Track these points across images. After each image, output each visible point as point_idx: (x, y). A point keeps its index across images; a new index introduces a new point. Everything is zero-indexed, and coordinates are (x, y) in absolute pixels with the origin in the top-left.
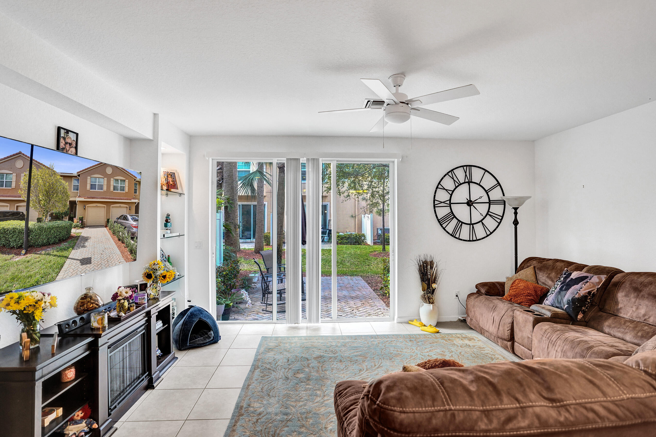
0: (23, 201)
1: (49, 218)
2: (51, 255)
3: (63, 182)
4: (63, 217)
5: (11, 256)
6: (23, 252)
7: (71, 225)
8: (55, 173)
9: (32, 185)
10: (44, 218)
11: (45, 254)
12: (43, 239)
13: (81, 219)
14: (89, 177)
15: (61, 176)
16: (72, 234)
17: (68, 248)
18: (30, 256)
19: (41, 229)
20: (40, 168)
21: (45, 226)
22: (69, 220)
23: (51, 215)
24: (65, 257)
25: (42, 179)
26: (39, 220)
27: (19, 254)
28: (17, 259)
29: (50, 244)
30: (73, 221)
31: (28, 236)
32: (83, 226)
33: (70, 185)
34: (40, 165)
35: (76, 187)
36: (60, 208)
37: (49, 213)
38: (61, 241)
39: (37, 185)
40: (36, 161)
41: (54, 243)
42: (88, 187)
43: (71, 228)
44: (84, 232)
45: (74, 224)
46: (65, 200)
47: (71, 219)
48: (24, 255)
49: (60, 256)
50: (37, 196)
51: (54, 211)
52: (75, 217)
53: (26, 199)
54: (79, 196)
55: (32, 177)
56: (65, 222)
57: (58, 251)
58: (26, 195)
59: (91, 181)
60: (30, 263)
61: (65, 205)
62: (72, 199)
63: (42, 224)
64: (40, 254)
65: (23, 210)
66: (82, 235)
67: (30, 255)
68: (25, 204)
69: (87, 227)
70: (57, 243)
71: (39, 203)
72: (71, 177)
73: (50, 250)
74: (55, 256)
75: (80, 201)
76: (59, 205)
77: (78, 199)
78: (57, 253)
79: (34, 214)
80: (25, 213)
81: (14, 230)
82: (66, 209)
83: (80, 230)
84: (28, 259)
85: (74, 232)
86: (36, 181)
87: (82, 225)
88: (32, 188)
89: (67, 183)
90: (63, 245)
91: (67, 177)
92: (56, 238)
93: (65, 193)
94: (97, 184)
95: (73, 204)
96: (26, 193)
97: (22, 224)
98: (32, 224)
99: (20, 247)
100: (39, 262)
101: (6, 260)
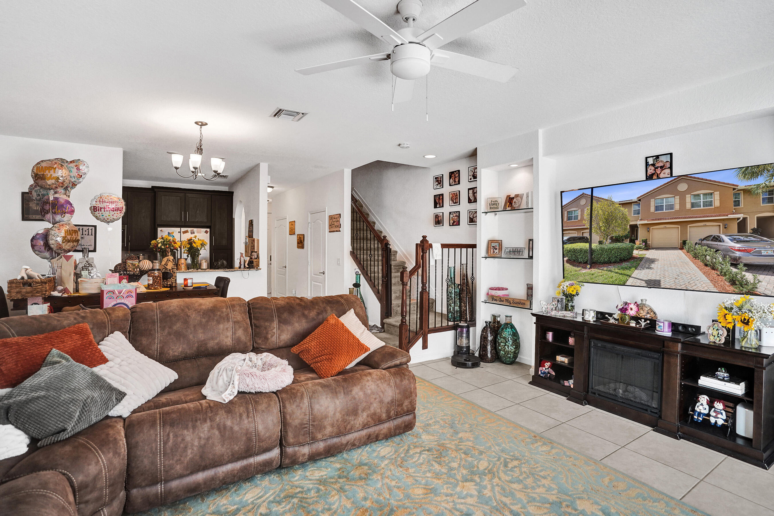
0: (587, 229)
1: (609, 241)
2: (612, 272)
3: (622, 209)
4: (623, 240)
5: (580, 268)
6: (589, 266)
7: (633, 247)
8: (613, 203)
9: (593, 216)
10: (605, 241)
11: (606, 270)
12: (605, 257)
13: (645, 241)
14: (652, 200)
15: (620, 204)
16: (634, 255)
17: (630, 268)
18: (593, 271)
19: (602, 250)
20: (599, 201)
21: (606, 247)
22: (630, 242)
23: (611, 238)
24: (628, 275)
25: (601, 209)
26: (600, 243)
27: (585, 268)
28: (584, 271)
29: (611, 263)
30: (634, 243)
31: (592, 255)
32: (647, 247)
33: (630, 212)
34: (599, 199)
35: (637, 212)
36: (619, 232)
37: (609, 237)
38: (622, 260)
39: (597, 215)
40: (596, 197)
41: (615, 262)
42: (652, 209)
43: (632, 249)
44: (649, 254)
45: (636, 246)
46: (625, 225)
47: (633, 241)
48: (589, 269)
49: (622, 274)
50: (598, 224)
51: (614, 235)
52: (637, 239)
53: (589, 227)
54: (641, 220)
55: (593, 210)
56: (626, 244)
57: (619, 269)
58: (589, 224)
59: (655, 203)
60: (594, 276)
61: (625, 229)
62: (631, 223)
63: (603, 246)
64: (603, 270)
65: (587, 235)
66: (647, 256)
67: (594, 269)
68: (588, 230)
69: (653, 248)
70: (618, 262)
71: (600, 229)
72: (631, 203)
73: (612, 268)
74: (616, 273)
75: (642, 224)
76: (619, 229)
77: (639, 223)
78: (618, 271)
79: (596, 238)
80: (589, 237)
81: (581, 250)
82: (627, 233)
83: (644, 252)
84: (592, 272)
85: (636, 253)
86: (596, 212)
87: (645, 247)
88: (593, 218)
89: (627, 210)
90: (624, 264)
91: (626, 204)
92: (617, 258)
93: (624, 218)
94: (664, 204)
95: (634, 228)
96: (589, 222)
97: (587, 245)
98: (594, 246)
99: (586, 263)
100: (601, 276)
101: (576, 271)
